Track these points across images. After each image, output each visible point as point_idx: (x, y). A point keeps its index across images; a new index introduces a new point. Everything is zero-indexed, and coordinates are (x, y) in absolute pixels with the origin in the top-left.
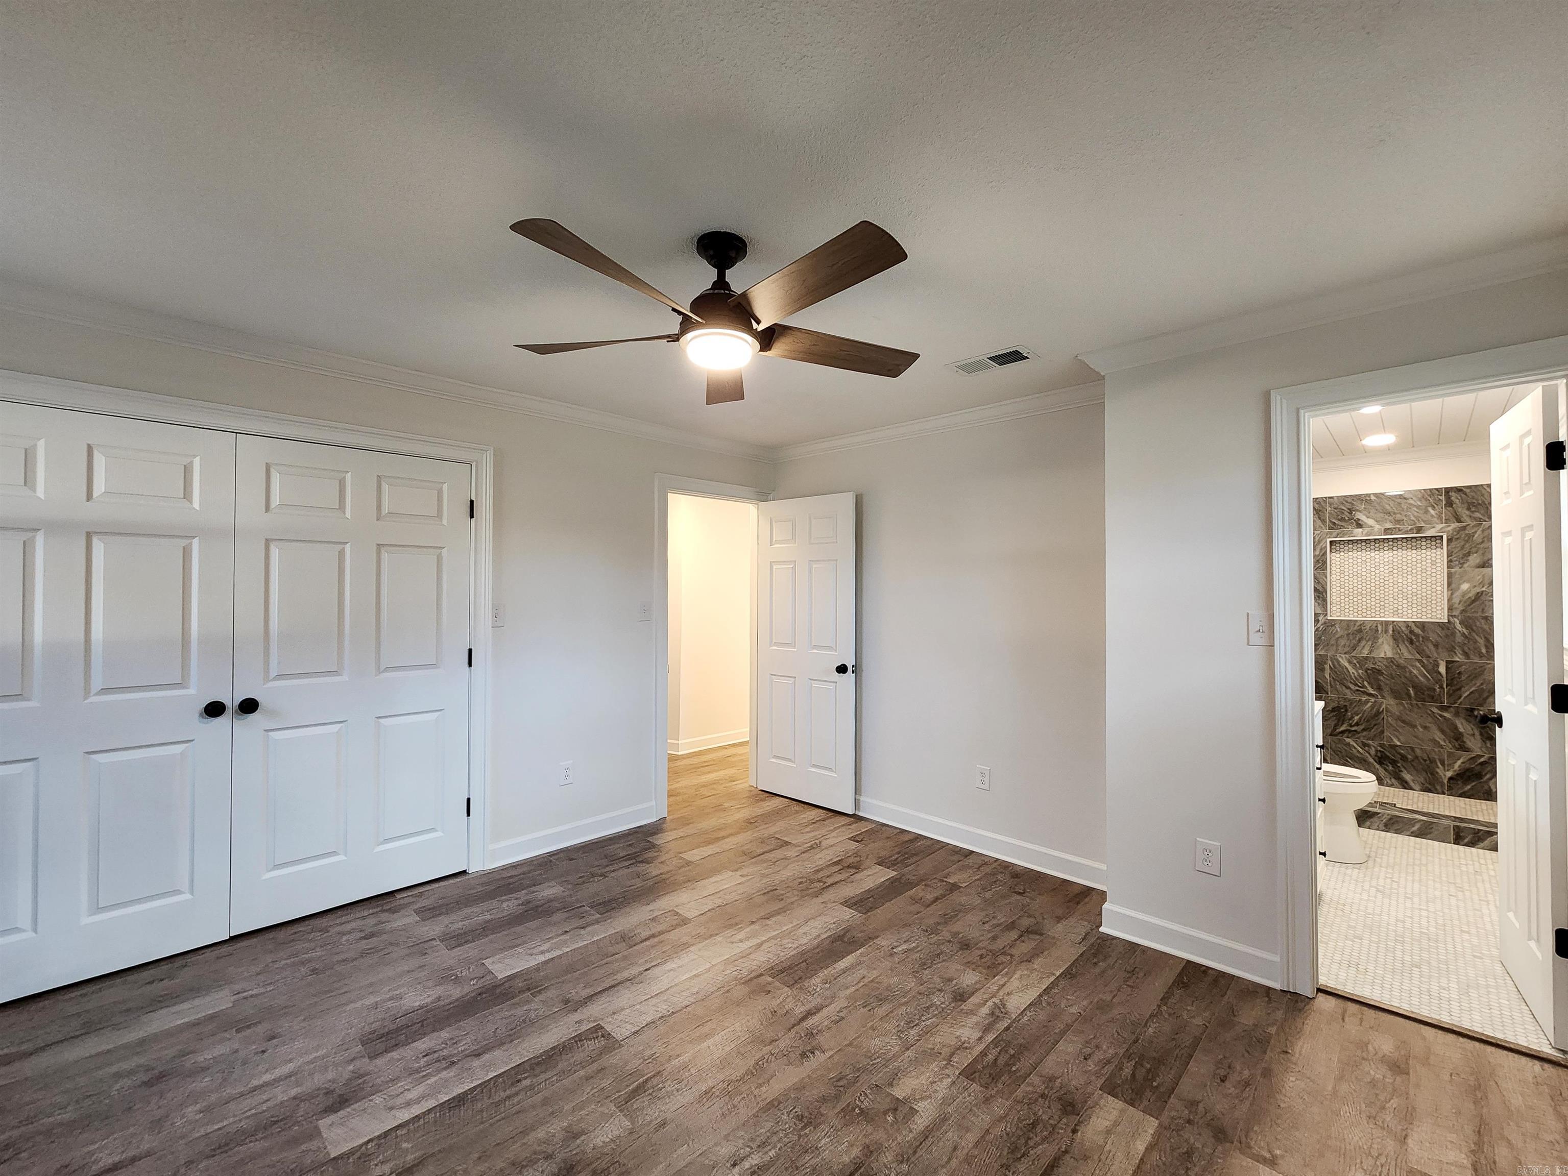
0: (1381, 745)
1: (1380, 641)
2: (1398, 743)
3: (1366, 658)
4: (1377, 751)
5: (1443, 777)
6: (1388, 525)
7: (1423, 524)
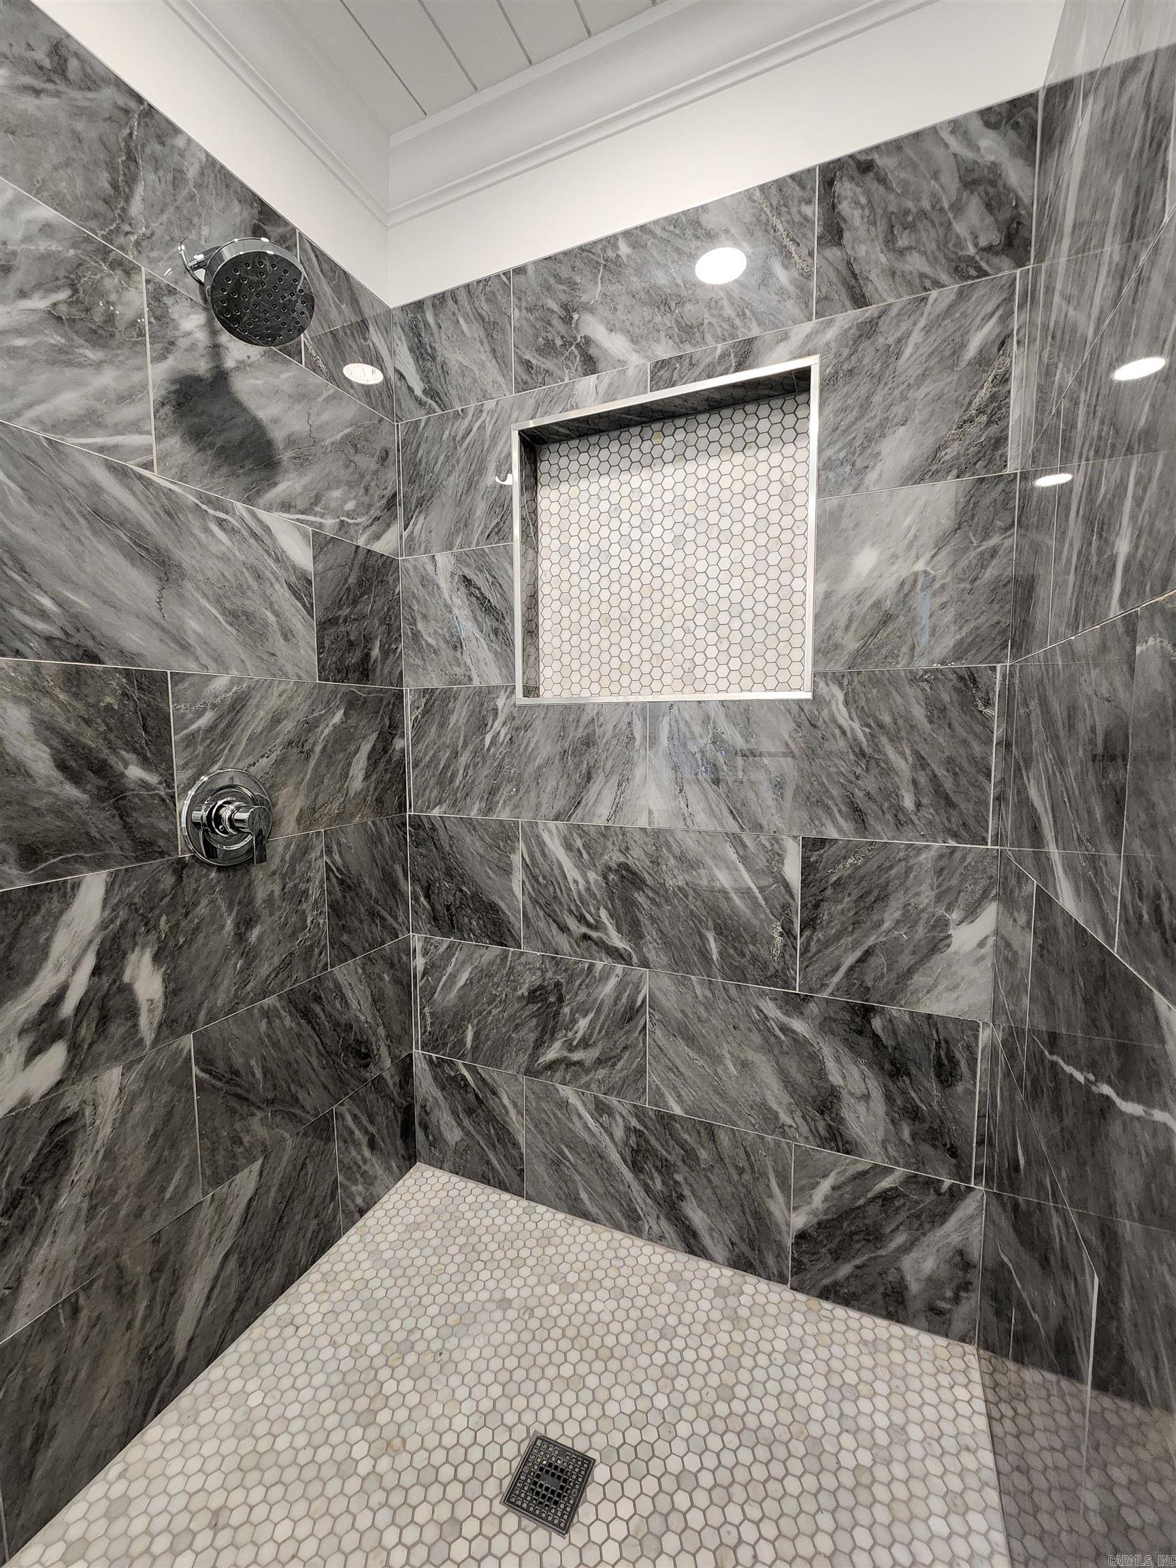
0: (639, 1113)
1: (639, 772)
2: (677, 1110)
3: (605, 833)
4: (628, 1129)
5: (784, 1228)
6: (664, 350)
7: (755, 331)
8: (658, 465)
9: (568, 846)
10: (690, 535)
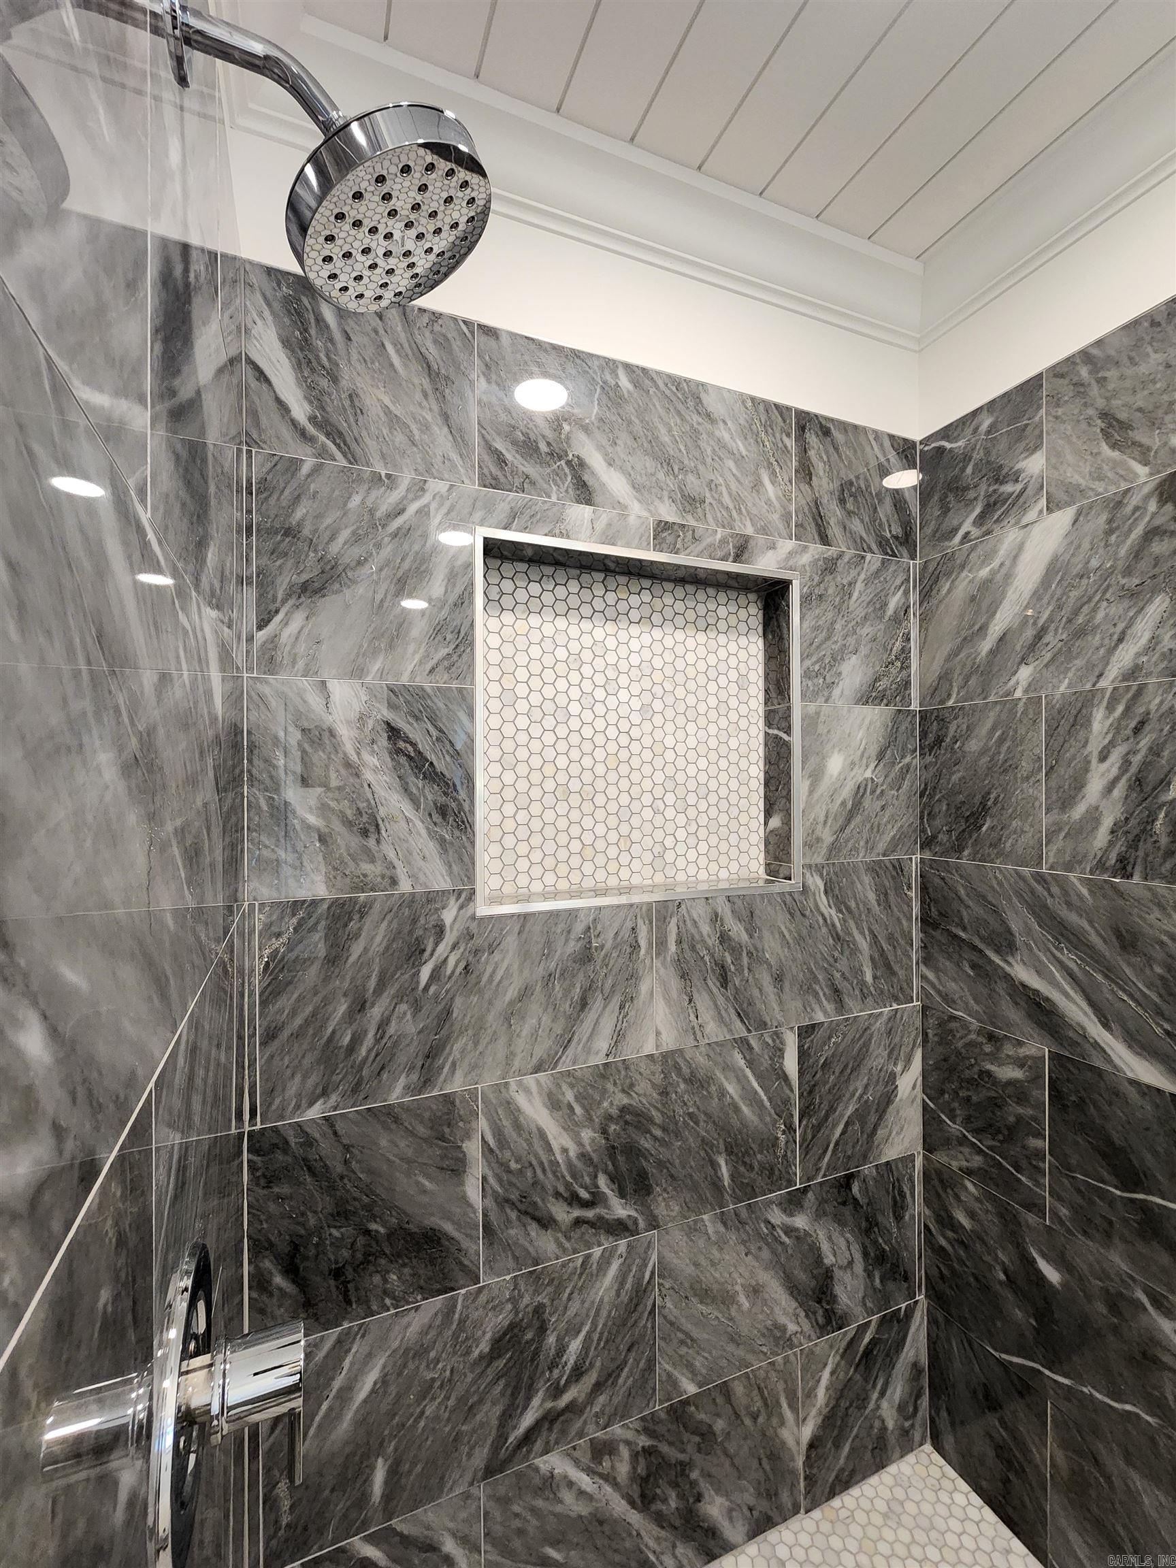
1: (644, 987)
2: (692, 1388)
5: (795, 1452)
6: (669, 513)
7: (750, 530)
8: (624, 624)
9: (554, 1103)
10: (658, 705)
